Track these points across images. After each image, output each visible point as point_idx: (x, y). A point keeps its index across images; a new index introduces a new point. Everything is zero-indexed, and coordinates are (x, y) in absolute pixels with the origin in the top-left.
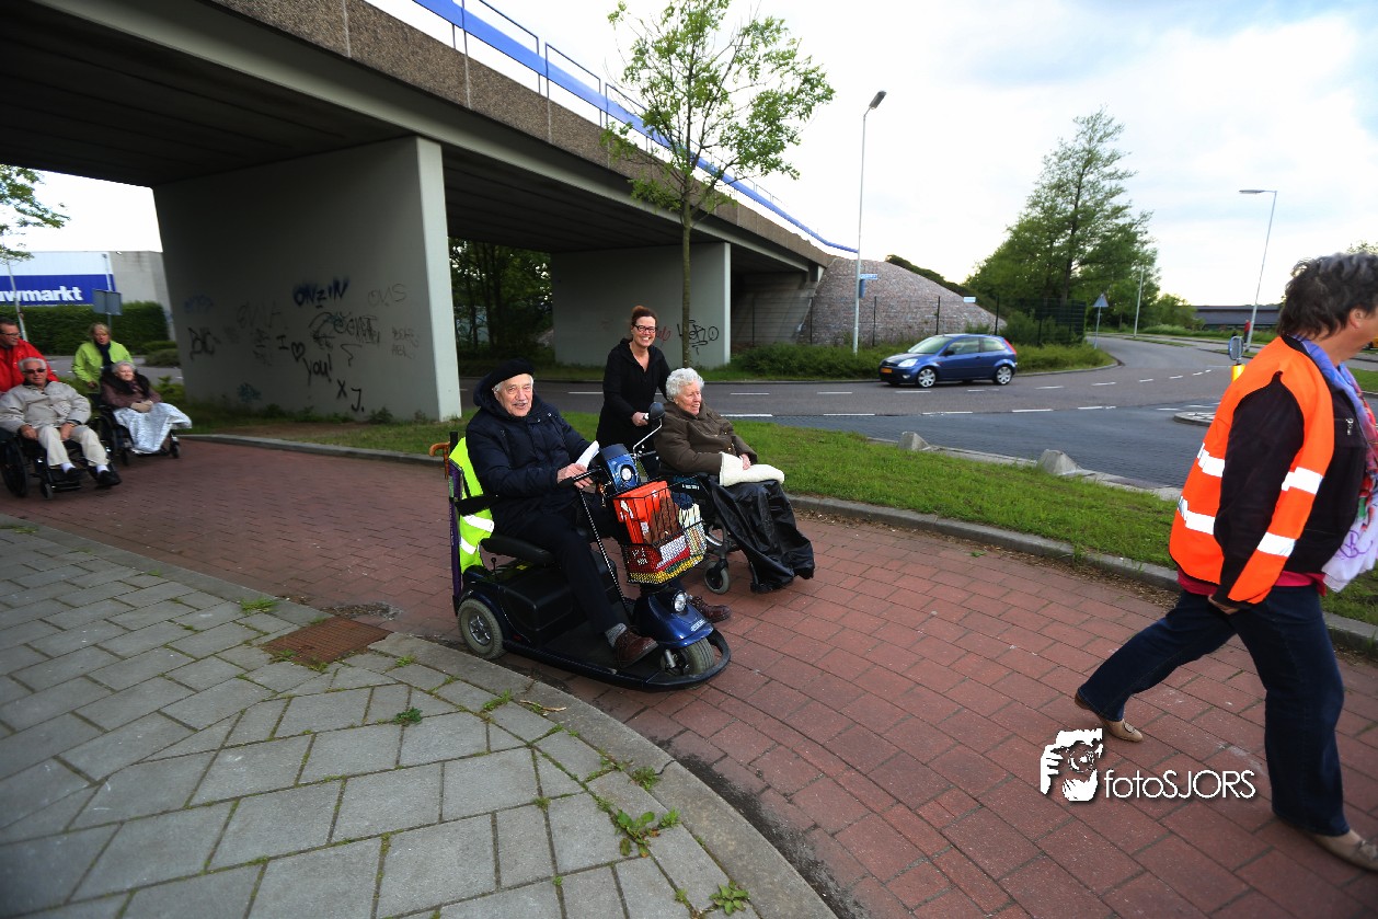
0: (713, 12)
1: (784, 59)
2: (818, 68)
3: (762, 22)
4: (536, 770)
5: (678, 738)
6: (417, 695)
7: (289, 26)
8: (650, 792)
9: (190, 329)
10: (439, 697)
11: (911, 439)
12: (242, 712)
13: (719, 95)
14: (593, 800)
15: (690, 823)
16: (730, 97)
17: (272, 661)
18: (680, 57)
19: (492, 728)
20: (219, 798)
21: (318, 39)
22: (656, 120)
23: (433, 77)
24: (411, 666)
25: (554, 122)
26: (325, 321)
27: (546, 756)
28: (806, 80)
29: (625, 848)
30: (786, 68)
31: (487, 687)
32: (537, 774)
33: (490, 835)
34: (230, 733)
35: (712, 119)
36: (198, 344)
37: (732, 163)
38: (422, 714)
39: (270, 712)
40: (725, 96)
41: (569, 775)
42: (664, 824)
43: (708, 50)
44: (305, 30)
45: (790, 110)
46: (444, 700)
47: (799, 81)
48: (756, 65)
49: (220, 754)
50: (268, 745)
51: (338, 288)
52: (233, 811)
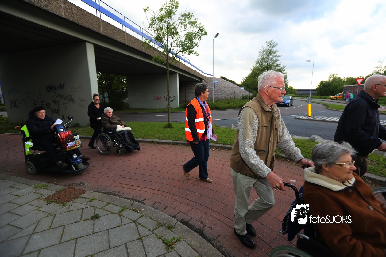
0: (173, 10)
1: (194, 23)
2: (202, 26)
3: (187, 13)
4: (138, 229)
5: (178, 214)
6: (97, 210)
7: (44, 7)
8: (172, 231)
9: (10, 100)
10: (104, 210)
11: (231, 126)
12: (39, 221)
13: (176, 33)
14: (156, 236)
15: (185, 239)
16: (179, 33)
17: (47, 204)
18: (165, 22)
19: (123, 218)
20: (33, 251)
21: (53, 12)
22: (159, 39)
23: (91, 24)
24: (94, 201)
25: (127, 39)
26: (57, 97)
27: (140, 224)
28: (200, 30)
29: (167, 250)
30: (194, 26)
31: (119, 205)
32: (138, 230)
33: (126, 250)
34: (35, 228)
35: (174, 39)
36: (13, 105)
37: (180, 51)
38: (99, 216)
39: (49, 220)
40: (178, 33)
41: (148, 229)
42: (178, 241)
43: (172, 21)
44: (49, 9)
45: (195, 37)
46: (106, 210)
47: (198, 29)
48: (186, 25)
49: (32, 236)
50: (49, 231)
51: (61, 87)
52: (39, 254)
